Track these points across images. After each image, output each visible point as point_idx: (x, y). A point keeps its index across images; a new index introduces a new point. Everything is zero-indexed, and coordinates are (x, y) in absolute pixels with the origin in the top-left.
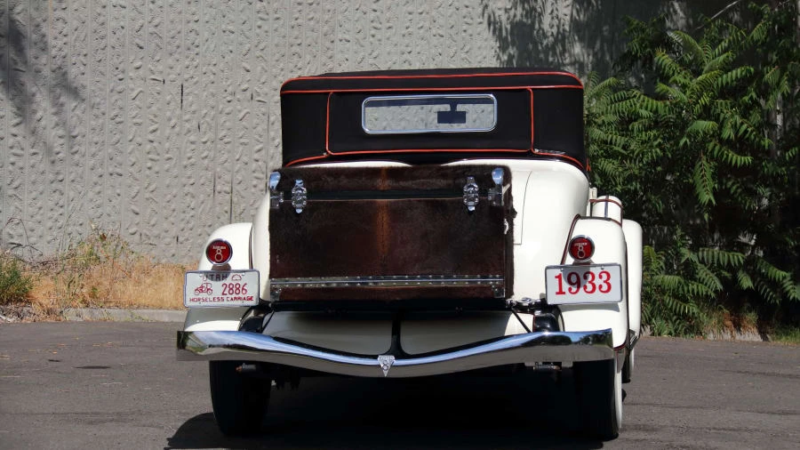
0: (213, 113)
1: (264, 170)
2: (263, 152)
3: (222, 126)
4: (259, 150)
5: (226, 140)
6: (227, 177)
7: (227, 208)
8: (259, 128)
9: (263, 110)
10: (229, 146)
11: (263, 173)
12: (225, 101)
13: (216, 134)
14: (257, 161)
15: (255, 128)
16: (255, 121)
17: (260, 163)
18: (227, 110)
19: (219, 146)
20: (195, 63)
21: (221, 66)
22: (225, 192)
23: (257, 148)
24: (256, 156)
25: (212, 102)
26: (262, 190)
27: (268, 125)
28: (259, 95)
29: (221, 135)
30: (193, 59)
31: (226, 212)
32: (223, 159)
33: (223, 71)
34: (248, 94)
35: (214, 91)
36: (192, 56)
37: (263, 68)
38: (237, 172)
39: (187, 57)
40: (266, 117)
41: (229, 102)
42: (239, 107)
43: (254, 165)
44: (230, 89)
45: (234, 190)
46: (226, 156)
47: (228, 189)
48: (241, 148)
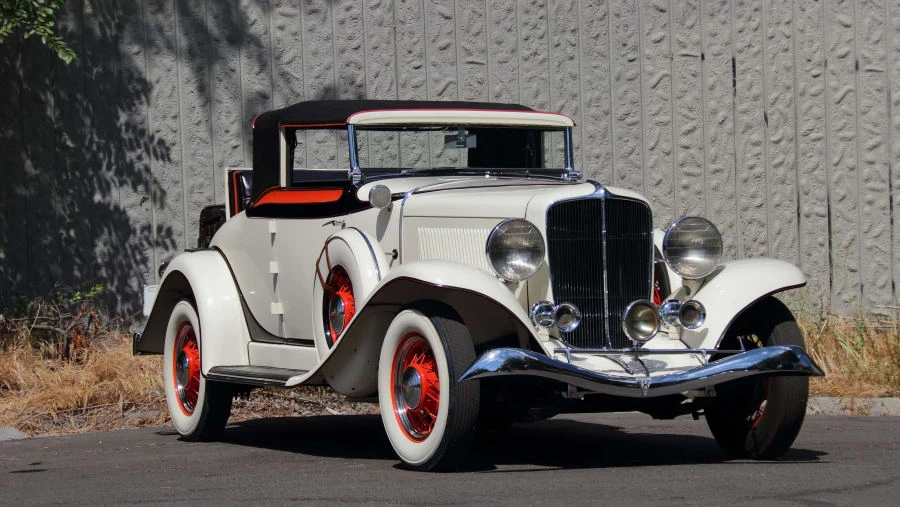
0: (789, 96)
1: (886, 177)
2: (882, 149)
3: (806, 114)
4: (875, 147)
5: (813, 135)
6: (822, 193)
7: (823, 238)
8: (873, 113)
9: (879, 83)
10: (819, 144)
11: (884, 181)
12: (808, 76)
13: (796, 127)
14: (871, 163)
15: (864, 113)
16: (865, 102)
17: (877, 167)
18: (813, 90)
19: (802, 145)
20: (753, 25)
21: (800, 23)
22: (818, 215)
23: (871, 143)
24: (870, 156)
25: (786, 80)
26: (883, 208)
27: (889, 107)
28: (870, 62)
29: (803, 128)
30: (750, 19)
31: (822, 245)
32: (811, 164)
33: (802, 31)
34: (850, 62)
35: (790, 64)
36: (748, 14)
37: (874, 19)
38: (836, 183)
39: (739, 17)
40: (885, 94)
41: (815, 77)
42: (834, 83)
43: (866, 171)
44: (817, 58)
45: (832, 210)
46: (815, 160)
47: (823, 210)
48: (842, 145)
